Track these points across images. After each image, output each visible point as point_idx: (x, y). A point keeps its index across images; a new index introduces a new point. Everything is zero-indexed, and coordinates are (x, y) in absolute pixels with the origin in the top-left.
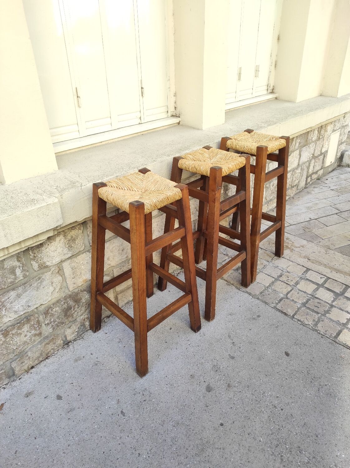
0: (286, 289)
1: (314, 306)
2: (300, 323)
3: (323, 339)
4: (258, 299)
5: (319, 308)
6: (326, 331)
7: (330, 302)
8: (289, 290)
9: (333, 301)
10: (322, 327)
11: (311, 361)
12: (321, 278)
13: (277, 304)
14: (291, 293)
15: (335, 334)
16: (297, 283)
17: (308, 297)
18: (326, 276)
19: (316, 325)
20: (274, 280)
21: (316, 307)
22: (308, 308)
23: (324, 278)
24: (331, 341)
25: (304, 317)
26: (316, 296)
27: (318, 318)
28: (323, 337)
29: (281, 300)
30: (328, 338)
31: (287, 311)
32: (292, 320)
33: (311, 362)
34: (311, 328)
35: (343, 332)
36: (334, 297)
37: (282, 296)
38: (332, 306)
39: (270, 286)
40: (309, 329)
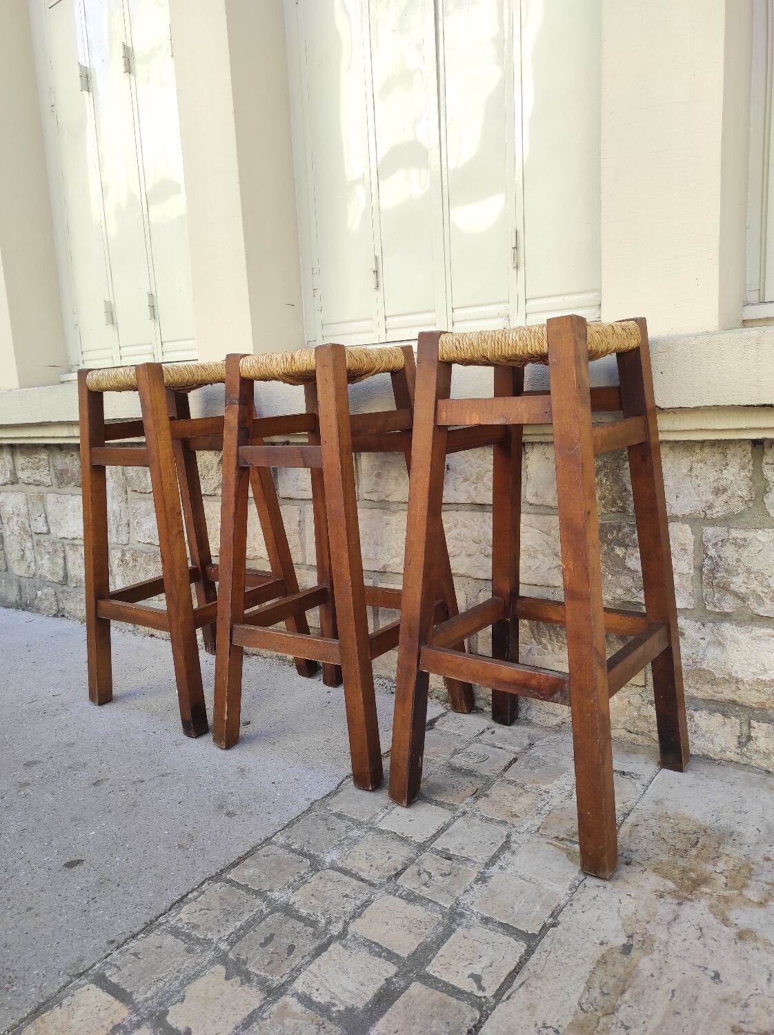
0: (366, 866)
1: (272, 935)
2: (190, 896)
3: (104, 944)
4: (309, 810)
5: (263, 945)
6: (135, 954)
7: (299, 986)
8: (364, 875)
9: (306, 1000)
10: (160, 947)
11: (29, 909)
12: (477, 979)
13: (287, 847)
14: (347, 878)
15: (114, 980)
16: (411, 898)
17: (329, 922)
18: (498, 995)
19: (176, 932)
20: (415, 842)
21: (269, 940)
22: (261, 917)
23: (481, 988)
24: (87, 964)
25: (216, 904)
26: (335, 947)
27: (209, 942)
28: (115, 945)
29: (305, 855)
30: (106, 958)
31: (246, 867)
32: (209, 879)
33: (23, 909)
34: (162, 919)
35: (117, 1005)
36: (334, 1005)
37: (331, 857)
38: (273, 993)
39: (382, 832)
40: (155, 913)
